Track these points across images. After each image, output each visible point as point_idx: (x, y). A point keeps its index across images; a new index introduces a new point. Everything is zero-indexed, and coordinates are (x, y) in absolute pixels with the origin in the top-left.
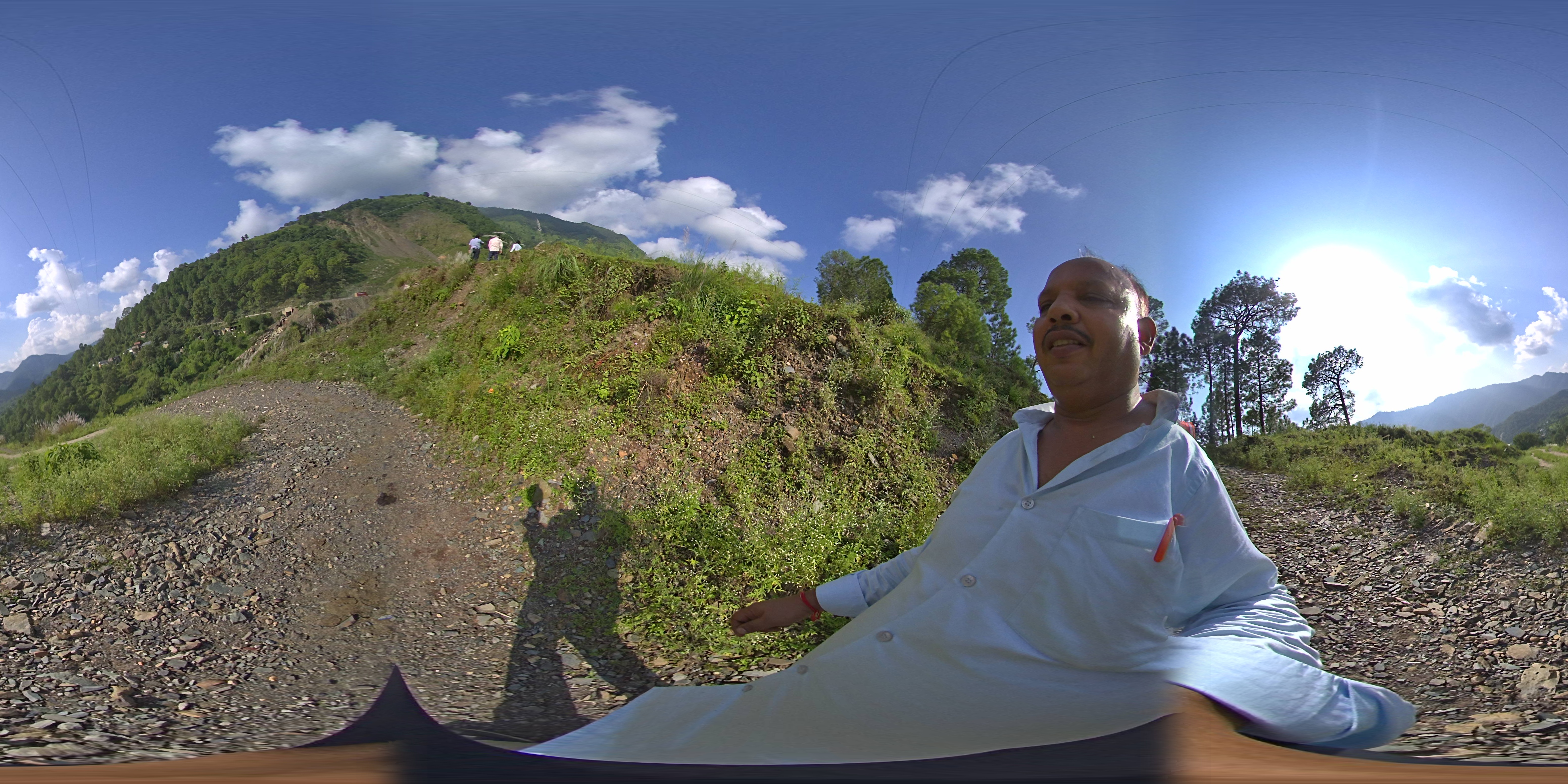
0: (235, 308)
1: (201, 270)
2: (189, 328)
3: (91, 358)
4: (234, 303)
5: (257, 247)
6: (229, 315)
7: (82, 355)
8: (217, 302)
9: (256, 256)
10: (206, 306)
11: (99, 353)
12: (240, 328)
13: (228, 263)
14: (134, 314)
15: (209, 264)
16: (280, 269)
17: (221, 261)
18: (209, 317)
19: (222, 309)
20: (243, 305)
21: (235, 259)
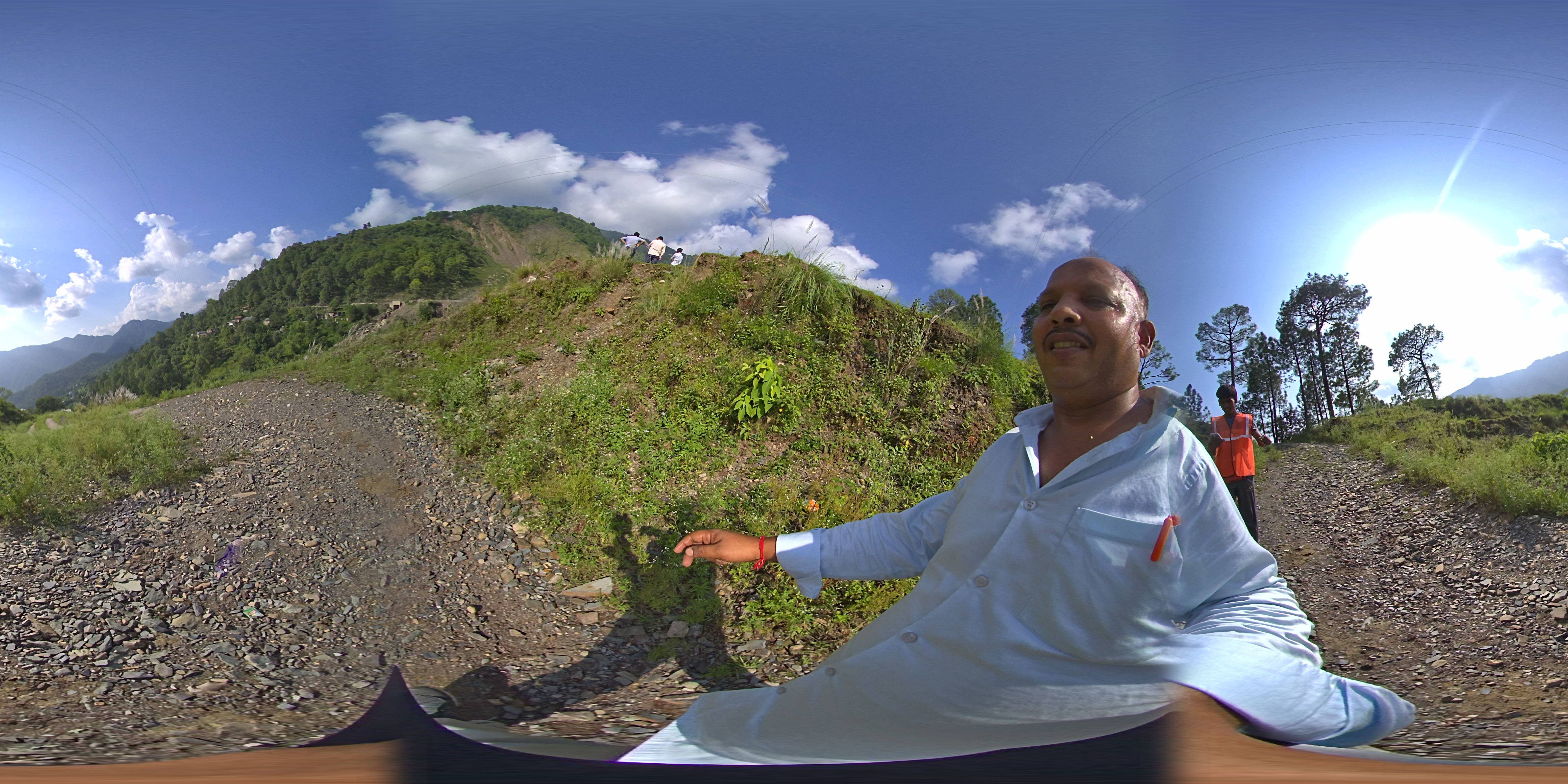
0: (342, 294)
1: (314, 251)
2: (293, 308)
3: (191, 327)
4: (343, 288)
5: (377, 236)
6: (335, 300)
7: (182, 324)
8: (325, 285)
9: (374, 245)
10: (314, 288)
11: (199, 323)
12: (343, 315)
13: (344, 248)
14: (239, 287)
15: (325, 246)
16: (396, 261)
17: (337, 245)
18: (315, 300)
19: (329, 293)
20: (350, 292)
21: (351, 245)
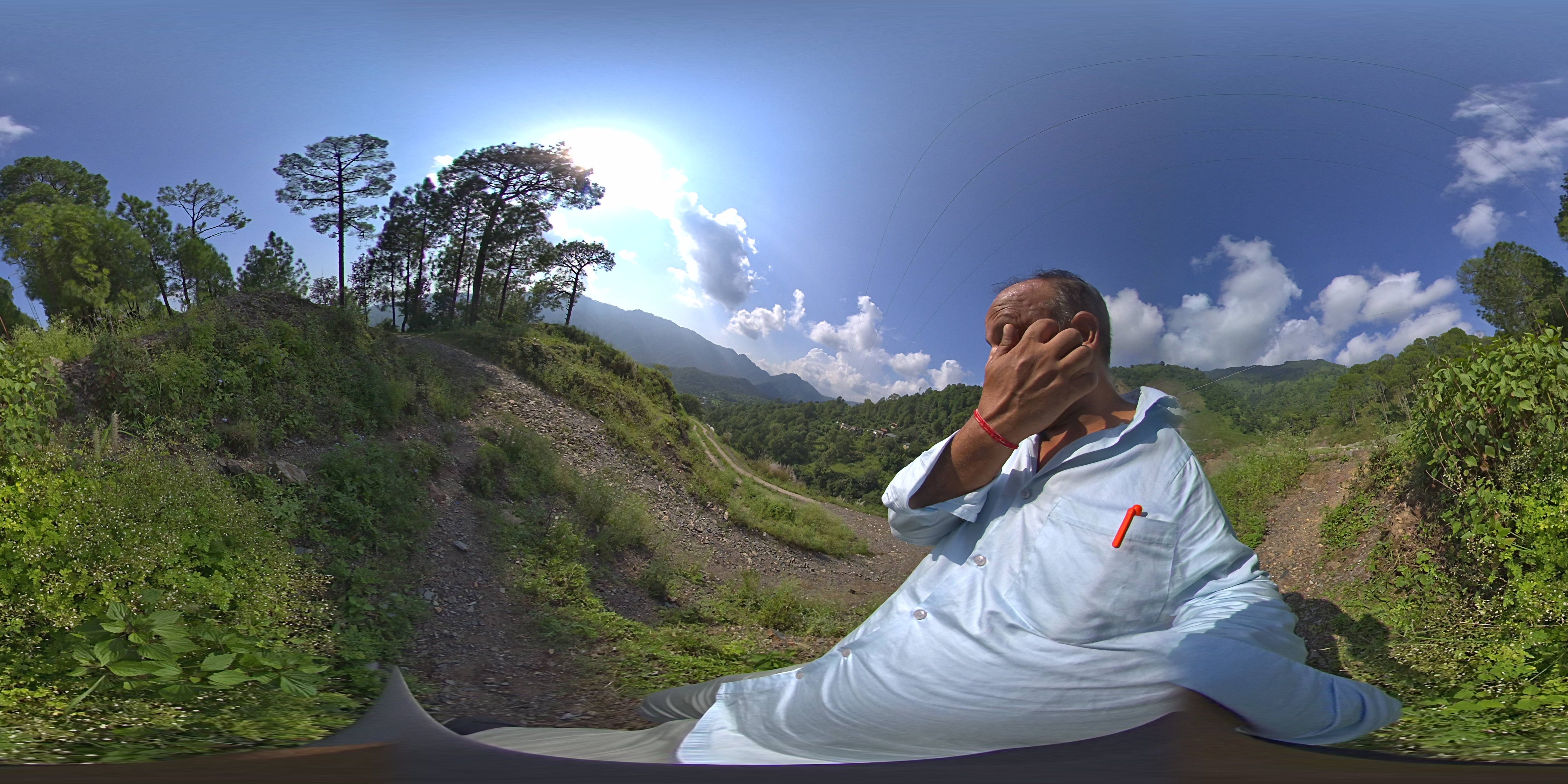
3: (840, 416)
11: (851, 412)
14: (899, 402)
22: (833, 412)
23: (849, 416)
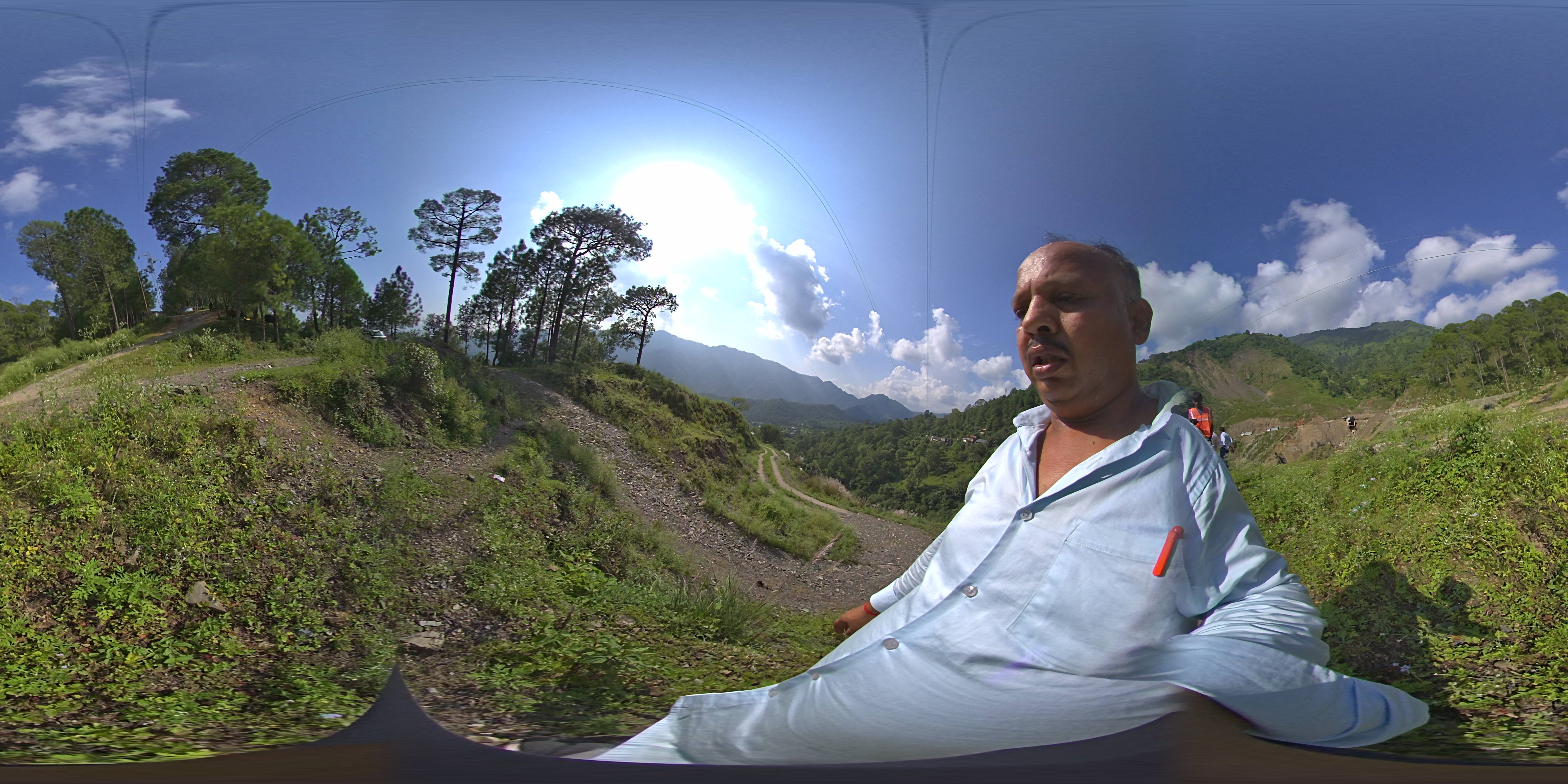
3: (929, 429)
7: (923, 421)
14: (984, 406)
22: (922, 425)
23: (937, 428)
